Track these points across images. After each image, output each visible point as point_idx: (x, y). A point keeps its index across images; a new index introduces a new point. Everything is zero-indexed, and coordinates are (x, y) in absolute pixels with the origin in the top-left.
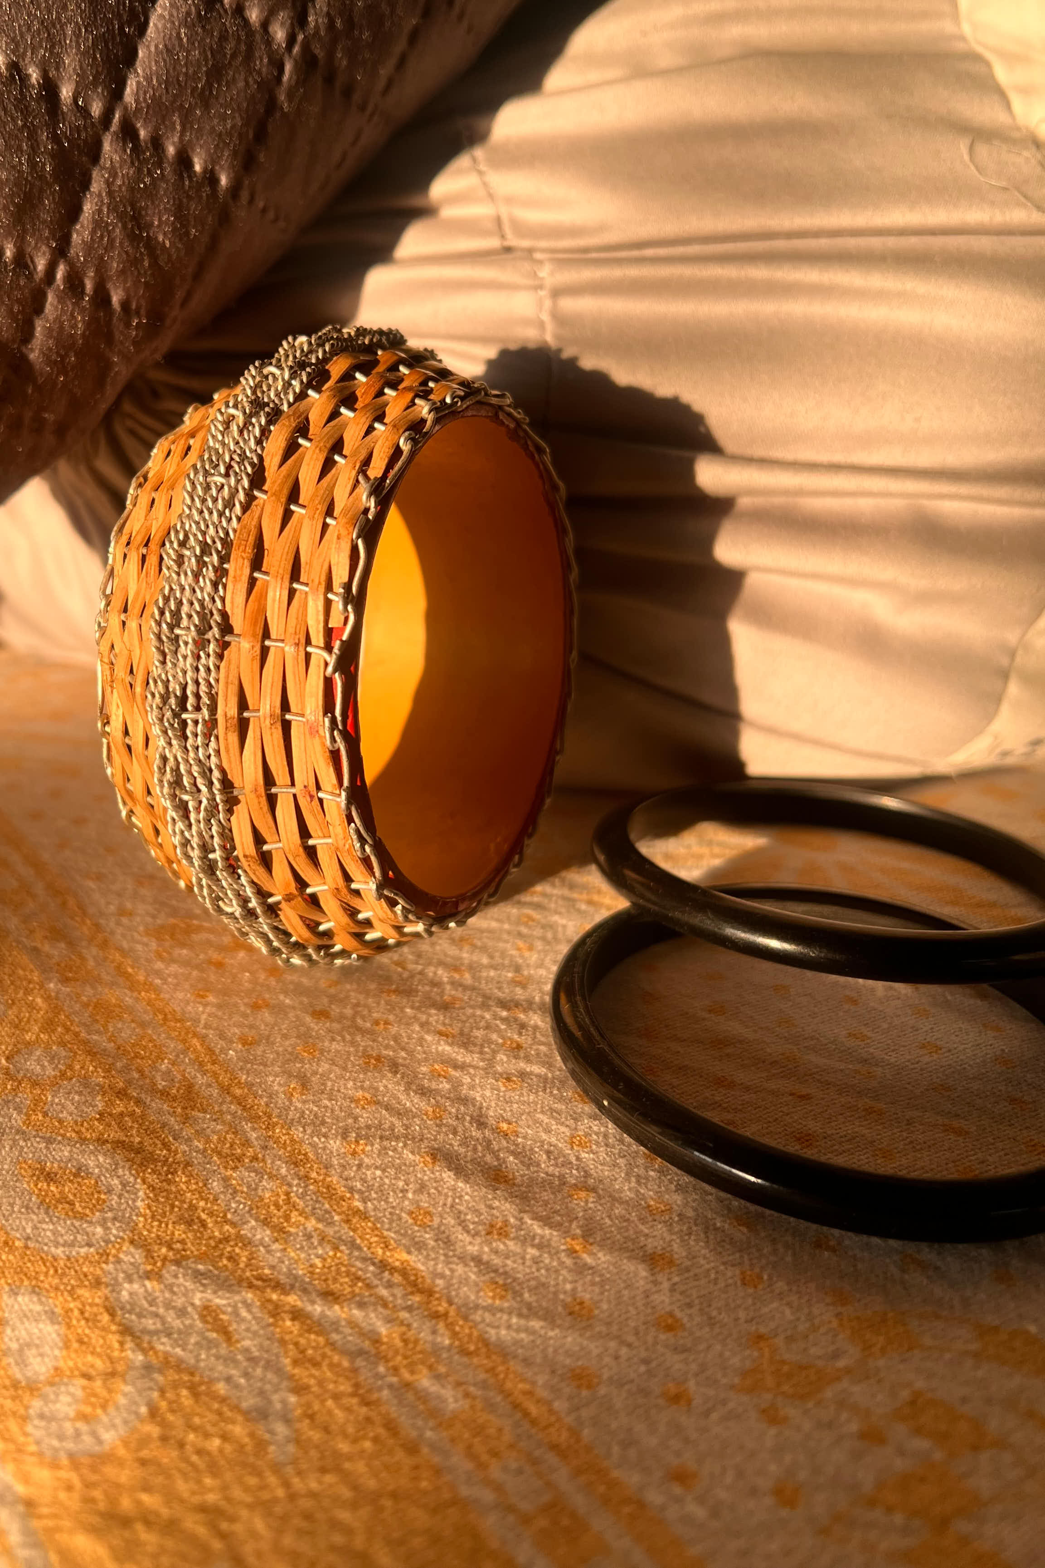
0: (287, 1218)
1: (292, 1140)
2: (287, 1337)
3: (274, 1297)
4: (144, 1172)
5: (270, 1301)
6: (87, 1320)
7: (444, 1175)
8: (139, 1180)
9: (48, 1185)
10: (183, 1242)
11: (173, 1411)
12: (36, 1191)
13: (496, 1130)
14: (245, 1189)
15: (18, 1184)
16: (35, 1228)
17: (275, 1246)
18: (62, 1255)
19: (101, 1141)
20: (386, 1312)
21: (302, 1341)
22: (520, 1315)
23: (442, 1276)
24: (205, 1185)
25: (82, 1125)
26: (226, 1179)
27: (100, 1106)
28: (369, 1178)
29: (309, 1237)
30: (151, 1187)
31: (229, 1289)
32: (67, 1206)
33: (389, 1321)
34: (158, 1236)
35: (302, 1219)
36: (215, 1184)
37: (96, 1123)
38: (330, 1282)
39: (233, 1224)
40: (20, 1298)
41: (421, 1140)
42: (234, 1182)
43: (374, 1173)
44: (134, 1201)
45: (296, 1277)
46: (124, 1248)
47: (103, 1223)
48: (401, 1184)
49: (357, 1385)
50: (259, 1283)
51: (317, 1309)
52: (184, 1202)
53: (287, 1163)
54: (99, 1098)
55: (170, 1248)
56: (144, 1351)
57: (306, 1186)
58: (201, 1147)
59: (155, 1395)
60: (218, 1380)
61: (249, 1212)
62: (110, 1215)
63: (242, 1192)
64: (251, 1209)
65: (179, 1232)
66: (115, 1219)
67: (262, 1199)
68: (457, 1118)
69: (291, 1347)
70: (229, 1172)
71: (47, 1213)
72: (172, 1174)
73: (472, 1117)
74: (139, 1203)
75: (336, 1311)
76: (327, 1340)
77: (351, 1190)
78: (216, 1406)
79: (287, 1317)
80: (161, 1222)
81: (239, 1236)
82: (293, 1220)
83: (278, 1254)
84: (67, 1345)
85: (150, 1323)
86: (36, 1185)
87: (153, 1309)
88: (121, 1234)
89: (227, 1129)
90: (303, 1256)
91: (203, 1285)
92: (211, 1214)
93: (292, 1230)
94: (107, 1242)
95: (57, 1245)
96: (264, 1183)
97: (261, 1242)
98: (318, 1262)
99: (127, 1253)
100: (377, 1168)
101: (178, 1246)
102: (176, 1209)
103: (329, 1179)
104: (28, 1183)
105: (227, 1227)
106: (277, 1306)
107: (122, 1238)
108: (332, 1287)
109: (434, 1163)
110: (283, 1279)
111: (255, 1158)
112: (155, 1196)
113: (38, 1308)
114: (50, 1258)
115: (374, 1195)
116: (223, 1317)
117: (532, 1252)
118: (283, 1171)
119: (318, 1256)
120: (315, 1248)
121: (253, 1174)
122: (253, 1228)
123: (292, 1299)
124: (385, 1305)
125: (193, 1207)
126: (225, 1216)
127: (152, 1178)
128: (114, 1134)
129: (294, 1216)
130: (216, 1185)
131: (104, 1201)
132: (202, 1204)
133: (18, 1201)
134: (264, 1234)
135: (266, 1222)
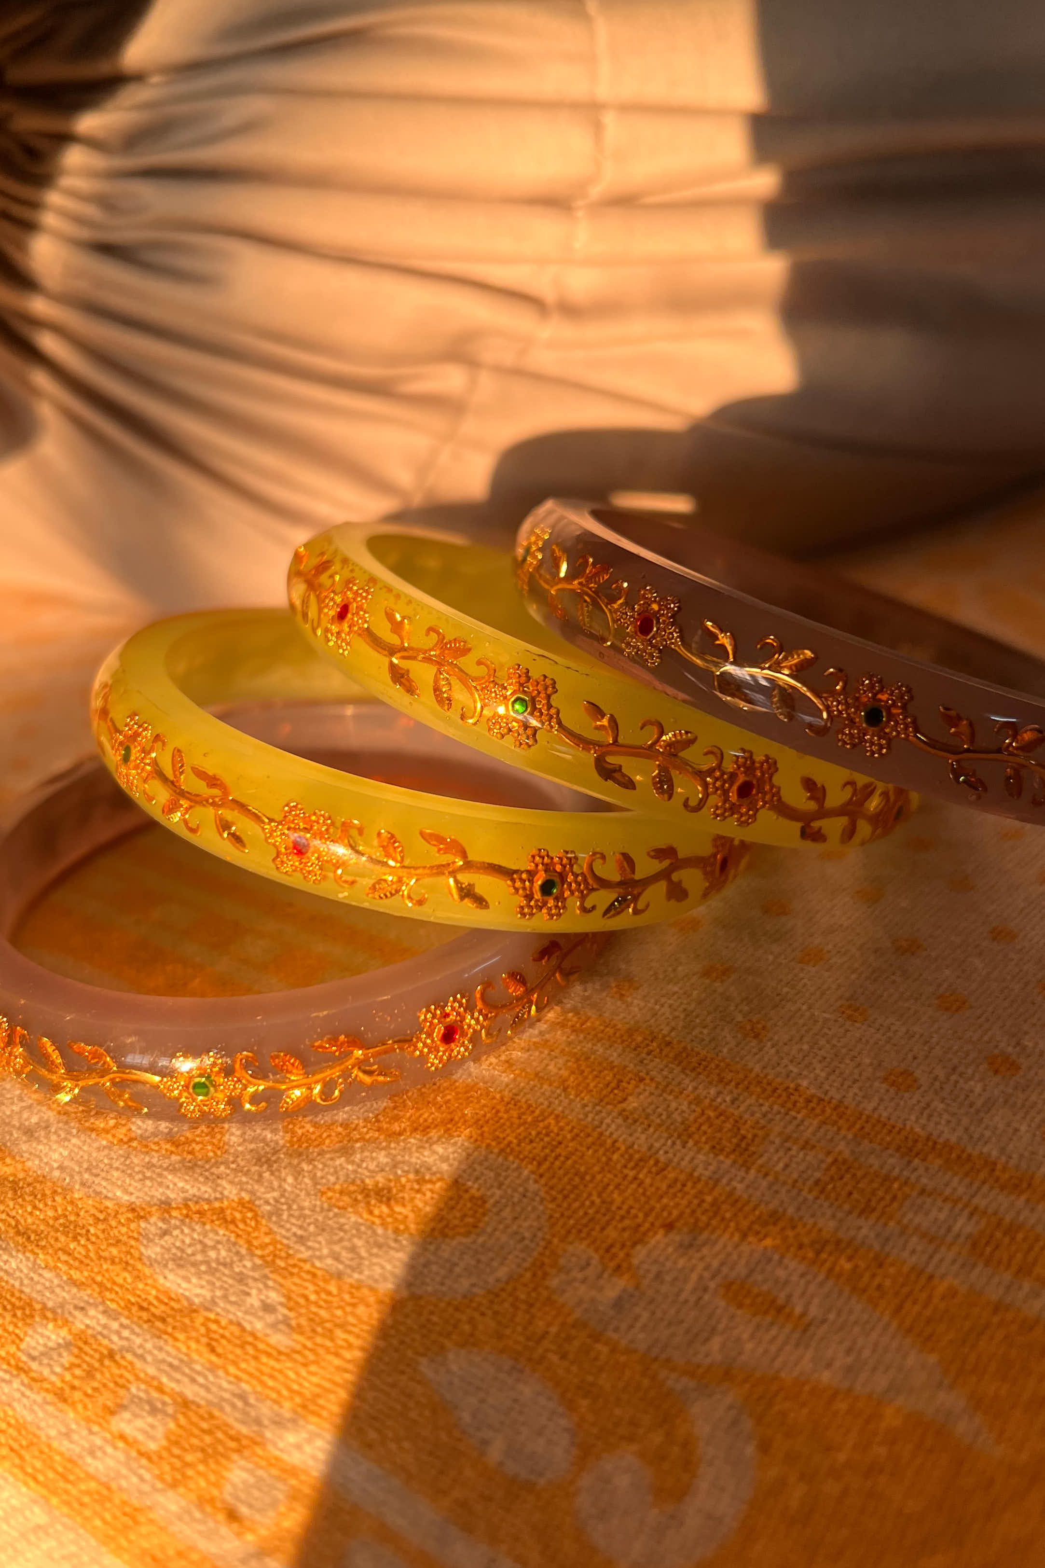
9: (389, 1206)
12: (377, 1221)
15: (343, 1220)
19: (420, 1129)
25: (379, 1121)
86: (371, 1213)
104: (356, 1213)
114: (460, 1299)
128: (432, 1115)
133: (359, 1243)
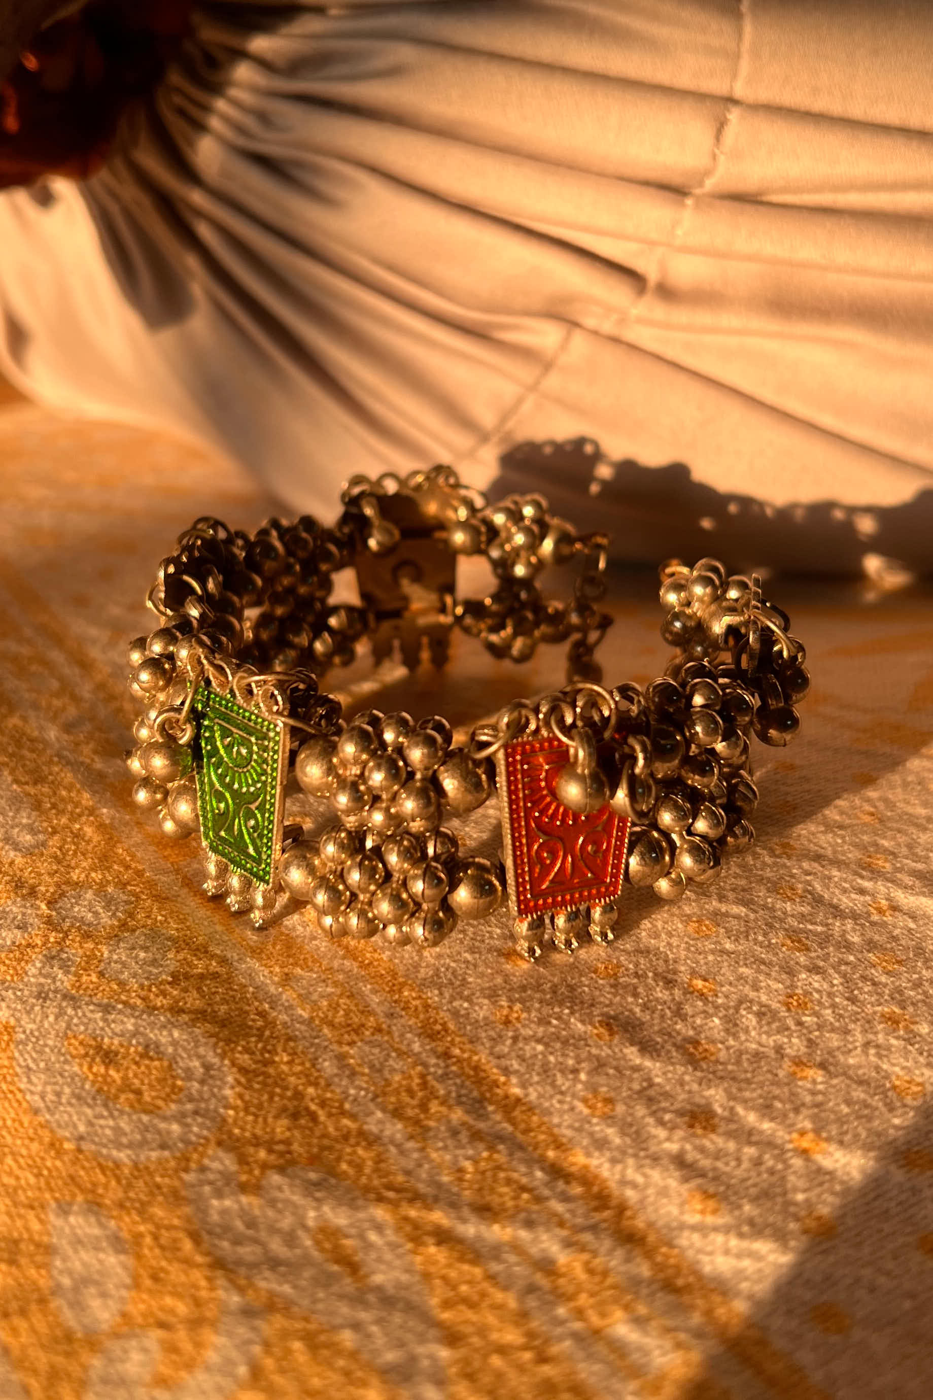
0: (424, 1107)
1: (427, 1007)
2: (432, 1269)
3: (413, 1213)
4: (233, 1050)
5: (406, 1219)
6: (162, 1248)
7: (626, 1051)
8: (226, 1062)
9: (107, 1068)
10: (287, 1142)
11: (282, 1371)
12: (91, 1077)
13: (689, 991)
14: (367, 1071)
15: (67, 1067)
16: (90, 1124)
17: (411, 1145)
18: (126, 1160)
19: (175, 1010)
20: (565, 1233)
21: (453, 1274)
22: (741, 1236)
23: (634, 1185)
24: (314, 1065)
25: (150, 991)
26: (341, 1058)
27: (172, 966)
28: (528, 1055)
29: (455, 1133)
30: (243, 1070)
31: (352, 1205)
32: (131, 1096)
33: (568, 1244)
34: (255, 1136)
35: (444, 1109)
36: (327, 1064)
37: (168, 987)
38: (486, 1192)
39: (353, 1117)
40: (72, 1219)
41: (592, 1005)
42: (352, 1061)
43: (534, 1049)
44: (220, 1088)
45: (439, 1185)
46: (210, 1152)
47: (180, 1118)
48: (571, 1062)
49: (531, 1335)
50: (391, 1194)
51: (470, 1229)
52: (286, 1088)
53: (419, 1035)
54: (170, 955)
55: (270, 1151)
56: (241, 1290)
57: (447, 1066)
58: (305, 1015)
59: (257, 1349)
60: (342, 1327)
61: (373, 1100)
62: (189, 1107)
63: (363, 1074)
64: (376, 1096)
65: (281, 1128)
66: (196, 1113)
67: (388, 1083)
68: (636, 975)
69: (437, 1282)
70: (346, 1048)
71: (106, 1105)
72: (269, 1052)
73: (656, 974)
74: (228, 1092)
75: (498, 1232)
76: (486, 1271)
77: (506, 1071)
78: (341, 1363)
79: (430, 1240)
80: (256, 1116)
81: (361, 1134)
82: (433, 1111)
83: (416, 1155)
84: (136, 1285)
85: (247, 1252)
86: (90, 1068)
87: (250, 1232)
88: (205, 1133)
89: (339, 991)
90: (448, 1157)
91: (317, 1200)
92: (323, 1104)
93: (432, 1124)
94: (187, 1142)
95: (120, 1146)
96: (391, 1062)
97: (392, 1141)
98: (468, 1165)
99: (213, 1159)
100: (539, 1041)
101: (281, 1147)
102: (277, 1099)
103: (475, 1058)
104: (81, 1065)
105: (346, 1122)
106: (416, 1226)
107: (206, 1138)
108: (488, 1198)
109: (611, 1035)
110: (422, 1188)
111: (378, 1030)
112: (249, 1081)
113: (96, 1231)
114: (111, 1164)
115: (536, 1078)
116: (347, 1242)
117: (750, 1151)
118: (416, 1047)
119: (468, 1158)
120: (463, 1147)
121: (376, 1051)
122: (380, 1122)
123: (438, 1217)
124: (561, 1224)
125: (299, 1095)
126: (341, 1106)
127: (245, 1059)
128: (193, 1000)
129: (434, 1107)
130: (328, 1066)
131: (181, 1089)
132: (311, 1090)
133: (67, 1090)
134: (395, 1129)
135: (397, 1113)
